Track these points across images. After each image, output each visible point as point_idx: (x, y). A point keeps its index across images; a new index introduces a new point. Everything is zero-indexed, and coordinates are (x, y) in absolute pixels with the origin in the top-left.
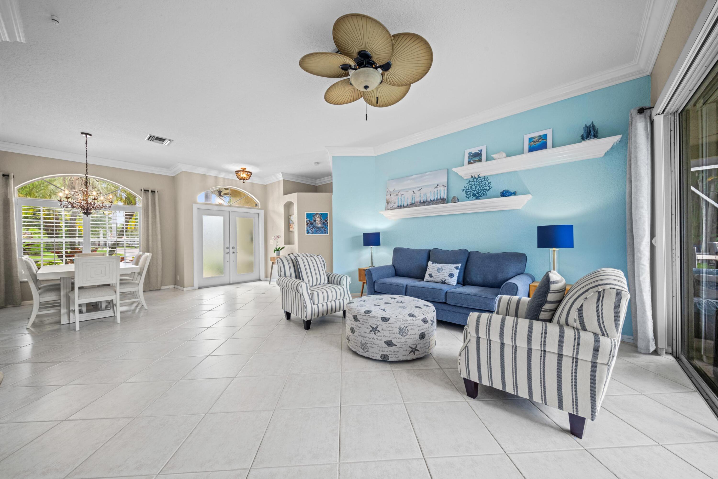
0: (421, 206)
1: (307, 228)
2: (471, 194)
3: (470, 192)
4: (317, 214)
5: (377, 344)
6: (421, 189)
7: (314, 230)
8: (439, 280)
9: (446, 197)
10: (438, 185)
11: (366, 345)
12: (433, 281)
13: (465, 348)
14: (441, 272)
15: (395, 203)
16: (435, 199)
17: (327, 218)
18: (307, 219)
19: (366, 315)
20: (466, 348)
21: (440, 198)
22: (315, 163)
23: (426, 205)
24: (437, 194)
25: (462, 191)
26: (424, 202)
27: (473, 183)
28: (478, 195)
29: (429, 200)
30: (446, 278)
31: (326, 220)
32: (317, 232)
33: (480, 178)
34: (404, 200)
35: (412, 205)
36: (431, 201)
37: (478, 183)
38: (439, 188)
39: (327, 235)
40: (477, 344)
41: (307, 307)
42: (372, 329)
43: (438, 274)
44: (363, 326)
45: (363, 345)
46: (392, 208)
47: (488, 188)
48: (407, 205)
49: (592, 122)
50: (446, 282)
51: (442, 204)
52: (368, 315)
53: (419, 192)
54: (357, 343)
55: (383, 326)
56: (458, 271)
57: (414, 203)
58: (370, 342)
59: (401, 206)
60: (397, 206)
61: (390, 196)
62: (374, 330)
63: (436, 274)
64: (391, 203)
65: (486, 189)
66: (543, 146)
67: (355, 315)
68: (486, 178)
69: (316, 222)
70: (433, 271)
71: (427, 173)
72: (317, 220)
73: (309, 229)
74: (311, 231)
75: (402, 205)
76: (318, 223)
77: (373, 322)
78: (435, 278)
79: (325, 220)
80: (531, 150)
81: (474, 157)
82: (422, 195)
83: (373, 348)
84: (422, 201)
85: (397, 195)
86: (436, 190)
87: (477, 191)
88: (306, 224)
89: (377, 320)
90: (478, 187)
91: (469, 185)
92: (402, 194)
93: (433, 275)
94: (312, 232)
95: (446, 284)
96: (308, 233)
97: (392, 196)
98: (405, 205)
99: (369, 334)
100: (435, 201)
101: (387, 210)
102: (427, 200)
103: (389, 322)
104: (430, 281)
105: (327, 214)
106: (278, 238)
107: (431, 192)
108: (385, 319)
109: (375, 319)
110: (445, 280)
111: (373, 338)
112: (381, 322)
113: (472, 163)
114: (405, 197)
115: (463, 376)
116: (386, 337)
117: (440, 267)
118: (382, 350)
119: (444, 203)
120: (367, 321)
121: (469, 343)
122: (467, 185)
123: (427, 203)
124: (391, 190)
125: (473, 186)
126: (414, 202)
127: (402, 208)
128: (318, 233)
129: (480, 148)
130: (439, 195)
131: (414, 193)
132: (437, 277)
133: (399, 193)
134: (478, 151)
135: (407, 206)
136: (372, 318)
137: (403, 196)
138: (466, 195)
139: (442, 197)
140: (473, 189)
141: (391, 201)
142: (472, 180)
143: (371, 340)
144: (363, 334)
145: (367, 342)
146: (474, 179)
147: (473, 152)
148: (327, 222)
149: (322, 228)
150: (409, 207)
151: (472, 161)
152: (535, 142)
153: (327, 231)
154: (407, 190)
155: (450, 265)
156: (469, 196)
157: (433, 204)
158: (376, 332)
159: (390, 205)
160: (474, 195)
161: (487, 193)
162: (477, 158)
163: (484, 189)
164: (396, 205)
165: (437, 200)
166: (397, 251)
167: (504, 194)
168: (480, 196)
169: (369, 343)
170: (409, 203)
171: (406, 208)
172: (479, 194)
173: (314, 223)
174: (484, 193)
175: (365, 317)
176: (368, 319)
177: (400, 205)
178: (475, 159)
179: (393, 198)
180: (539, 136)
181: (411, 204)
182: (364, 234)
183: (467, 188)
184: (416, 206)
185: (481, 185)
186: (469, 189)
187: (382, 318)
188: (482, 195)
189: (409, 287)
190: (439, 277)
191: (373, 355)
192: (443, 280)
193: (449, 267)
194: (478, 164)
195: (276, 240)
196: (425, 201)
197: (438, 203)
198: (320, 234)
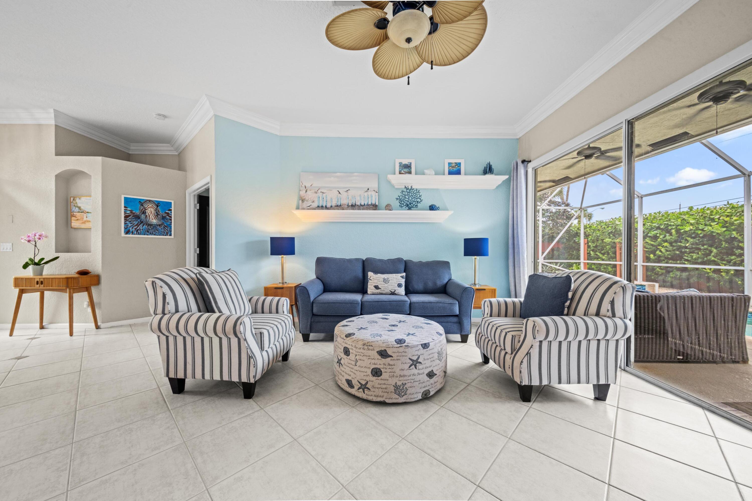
0: (349, 210)
1: (125, 224)
2: (405, 204)
3: (404, 201)
4: (150, 201)
5: (418, 380)
6: (348, 191)
7: (141, 228)
8: (388, 291)
9: (377, 204)
10: (368, 189)
11: (403, 387)
12: (380, 293)
13: (527, 354)
14: (389, 283)
15: (313, 202)
16: (366, 204)
17: (171, 210)
18: (125, 207)
19: (402, 346)
20: (529, 355)
21: (372, 203)
22: (159, 115)
23: (355, 209)
24: (368, 199)
25: (396, 199)
26: (352, 205)
27: (406, 193)
28: (410, 206)
29: (359, 204)
30: (396, 289)
31: (168, 214)
32: (148, 232)
33: (413, 189)
34: (327, 200)
35: (338, 207)
36: (361, 205)
37: (411, 194)
38: (369, 193)
39: (170, 237)
40: (539, 348)
41: (256, 358)
42: (412, 362)
43: (386, 285)
44: (400, 362)
45: (397, 388)
46: (309, 208)
47: (419, 200)
48: (331, 206)
49: (490, 162)
50: (396, 292)
51: (374, 210)
52: (405, 346)
53: (346, 193)
54: (386, 388)
55: (424, 354)
56: (404, 280)
57: (340, 206)
58: (409, 381)
59: (322, 207)
60: (317, 206)
61: (306, 192)
62: (415, 363)
63: (383, 286)
64: (307, 201)
65: (418, 202)
66: (458, 172)
67: (383, 349)
68: (418, 191)
69: (147, 214)
70: (379, 283)
71: (356, 174)
72: (148, 212)
73: (130, 225)
74: (135, 229)
75: (324, 206)
76: (152, 217)
77: (412, 354)
78: (382, 289)
79: (166, 213)
80: (450, 173)
81: (404, 168)
82: (350, 197)
83: (413, 388)
84: (350, 204)
85: (316, 193)
86: (366, 194)
87: (410, 201)
88: (123, 216)
89: (417, 348)
90: (410, 198)
91: (402, 194)
92: (323, 193)
93: (380, 287)
94: (137, 231)
95: (396, 294)
96: (127, 232)
97: (309, 192)
98: (329, 206)
99: (408, 371)
100: (366, 206)
101: (302, 209)
102: (356, 204)
103: (430, 347)
104: (377, 293)
105: (171, 203)
106: (40, 239)
107: (360, 196)
108: (425, 346)
109: (414, 349)
110: (395, 291)
111: (414, 375)
112: (422, 351)
113: (402, 173)
114: (328, 197)
115: (525, 383)
116: (427, 367)
117: (386, 278)
118: (423, 386)
119: (375, 210)
120: (404, 354)
121: (532, 348)
122: (401, 194)
123: (357, 207)
124: (308, 185)
125: (406, 196)
126: (340, 204)
127: (324, 209)
128: (151, 234)
129: (410, 161)
130: (370, 199)
131: (340, 193)
132: (385, 288)
133: (319, 191)
134: (407, 163)
135: (331, 208)
136: (412, 347)
137: (324, 195)
138: (399, 204)
139: (373, 203)
140: (406, 199)
141: (307, 199)
142: (405, 190)
143: (412, 377)
144: (398, 373)
145: (404, 382)
146: (407, 190)
147: (403, 163)
148: (171, 217)
149: (159, 225)
150: (333, 209)
151: (403, 172)
152: (453, 167)
153: (171, 231)
154: (330, 189)
155: (394, 275)
156: (403, 205)
157: (363, 209)
158: (417, 364)
159: (305, 205)
160: (407, 205)
161: (419, 204)
162: (407, 169)
163: (416, 200)
164: (315, 205)
165: (368, 205)
166: (320, 262)
167: (432, 208)
168: (413, 207)
169: (408, 383)
170: (334, 204)
171: (329, 209)
172: (412, 204)
173: (143, 216)
174: (416, 204)
175: (401, 350)
176: (407, 350)
177: (320, 205)
178: (406, 170)
179: (310, 195)
180: (456, 163)
181: (336, 206)
182: (272, 239)
183: (401, 197)
184: (343, 209)
185: (414, 196)
186: (403, 198)
187: (422, 345)
188: (414, 206)
189: (365, 303)
190: (387, 288)
191: (412, 396)
192: (393, 291)
193: (395, 277)
194: (407, 175)
195: (34, 243)
196: (354, 204)
197: (369, 208)
198: (155, 235)
